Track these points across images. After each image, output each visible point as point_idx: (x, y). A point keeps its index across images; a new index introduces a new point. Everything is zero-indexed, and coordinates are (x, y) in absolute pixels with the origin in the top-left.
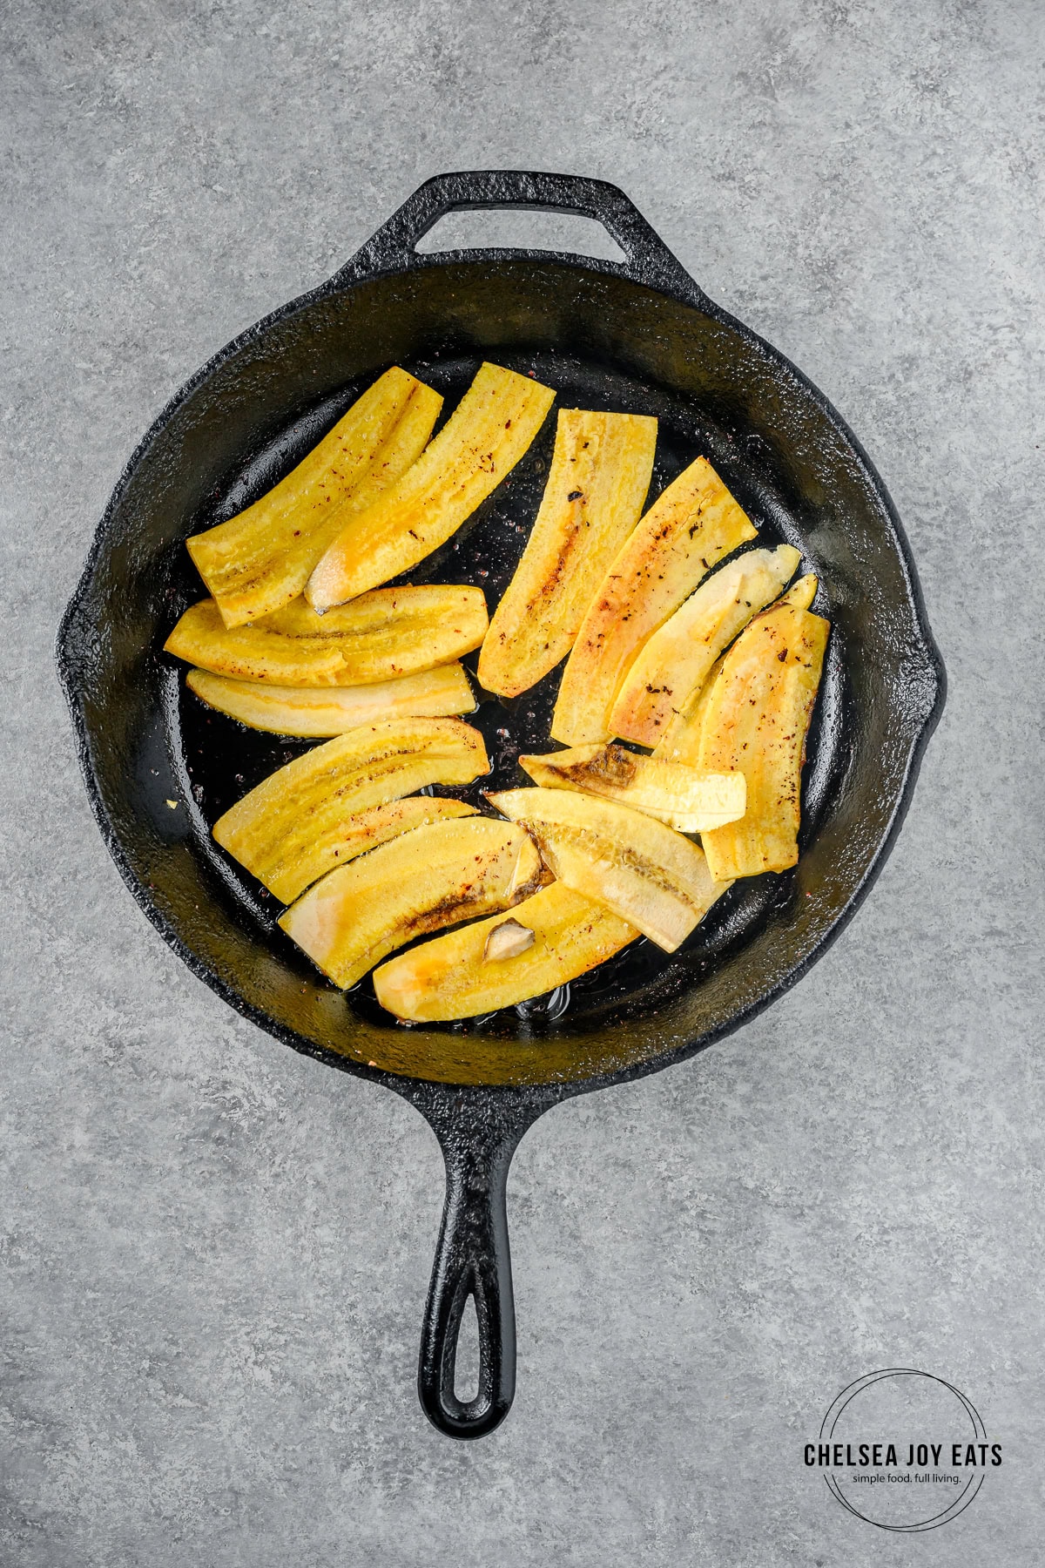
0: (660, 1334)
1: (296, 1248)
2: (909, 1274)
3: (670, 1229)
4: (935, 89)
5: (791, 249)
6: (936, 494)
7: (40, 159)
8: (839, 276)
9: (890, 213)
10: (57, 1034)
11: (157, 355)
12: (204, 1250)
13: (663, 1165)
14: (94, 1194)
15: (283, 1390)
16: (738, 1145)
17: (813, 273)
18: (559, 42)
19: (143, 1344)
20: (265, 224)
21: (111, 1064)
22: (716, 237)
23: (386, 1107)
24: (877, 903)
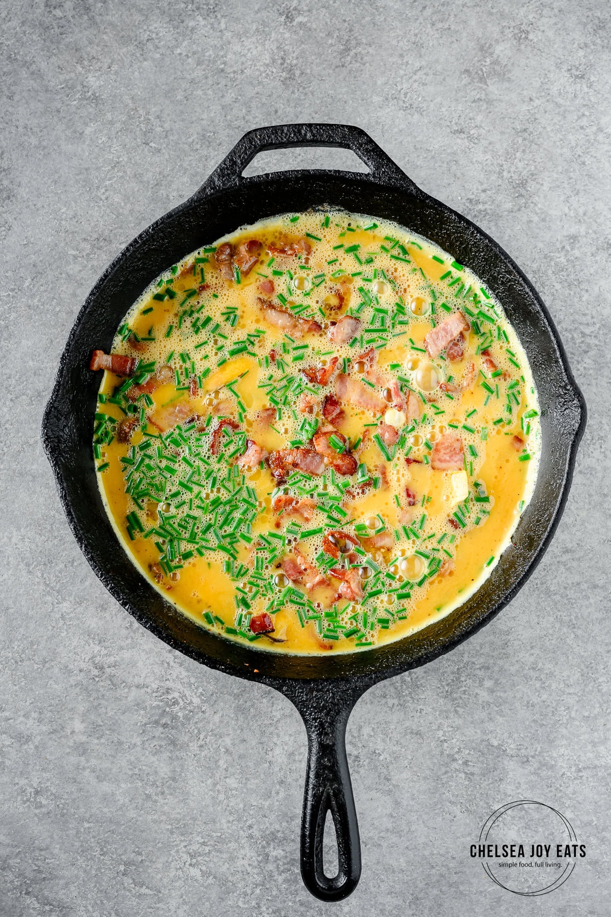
0: (442, 839)
1: (214, 792)
2: (595, 797)
3: (446, 772)
4: (582, 77)
5: (500, 173)
6: (592, 317)
7: (45, 130)
8: (529, 189)
9: (559, 151)
10: (62, 661)
11: (118, 245)
12: (157, 794)
13: (441, 733)
14: (88, 761)
15: (208, 881)
16: (487, 719)
17: (514, 187)
18: (356, 54)
19: (120, 855)
20: (181, 165)
21: (97, 679)
22: (454, 167)
23: (268, 702)
24: (567, 567)
